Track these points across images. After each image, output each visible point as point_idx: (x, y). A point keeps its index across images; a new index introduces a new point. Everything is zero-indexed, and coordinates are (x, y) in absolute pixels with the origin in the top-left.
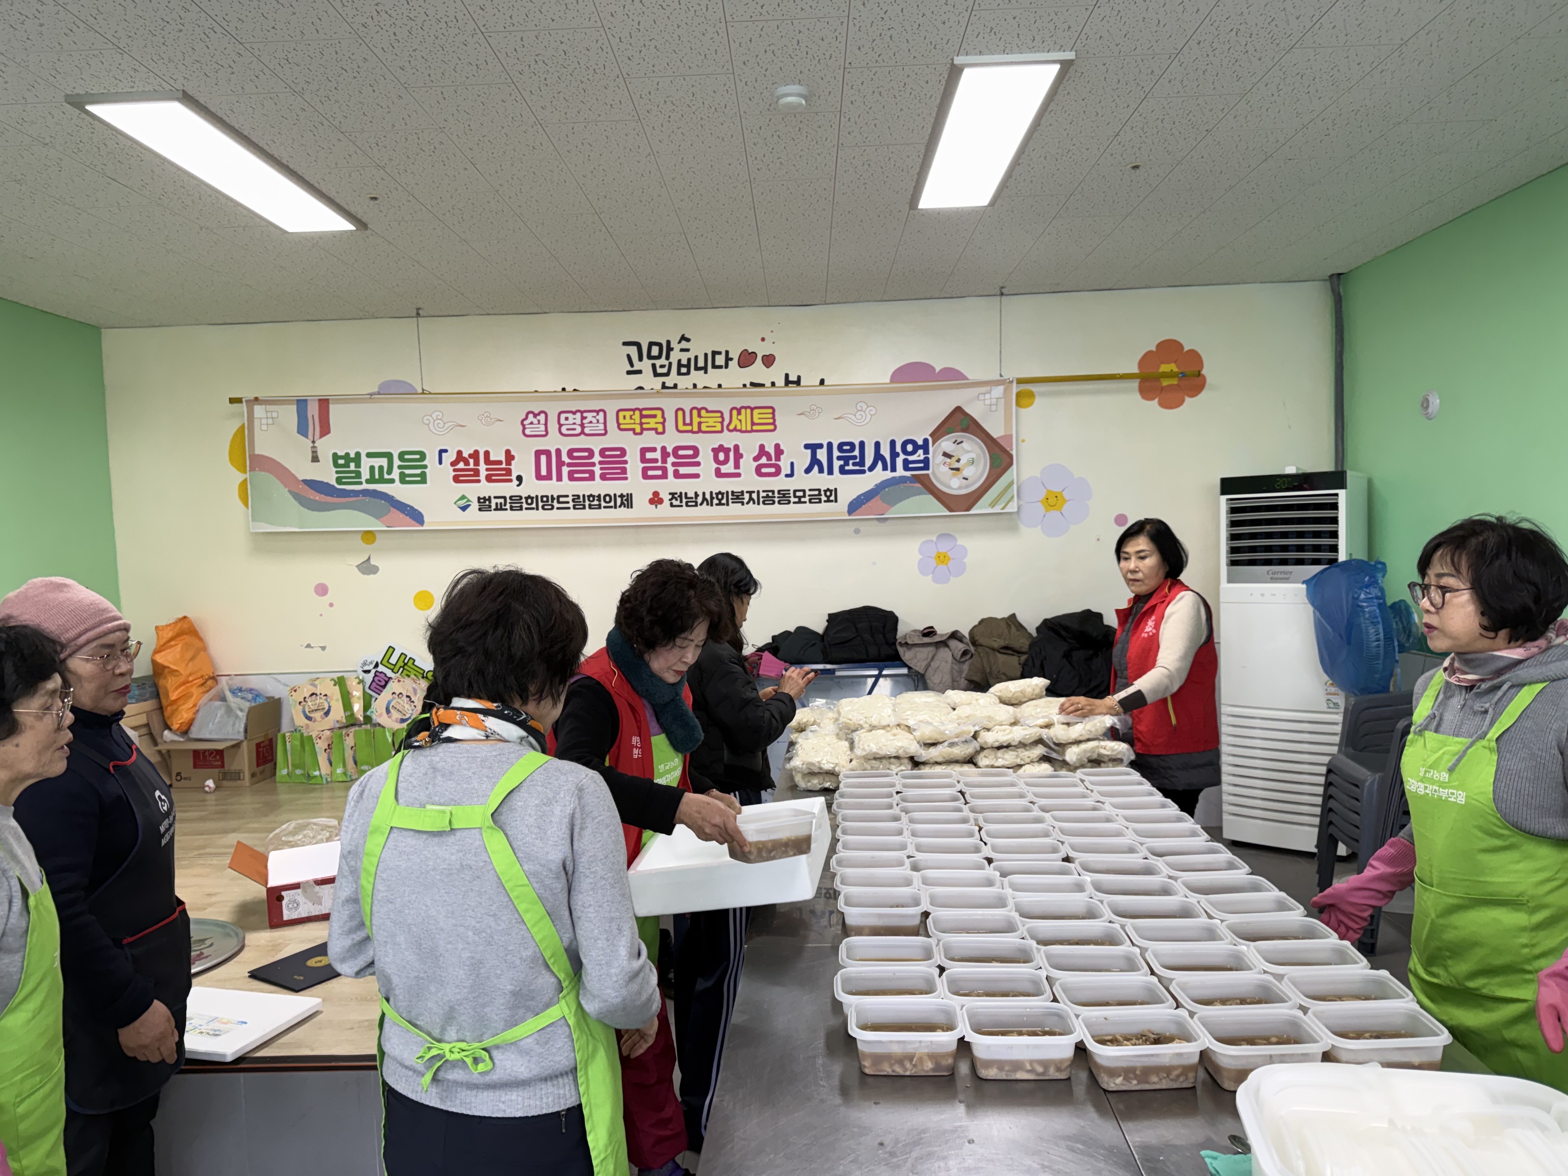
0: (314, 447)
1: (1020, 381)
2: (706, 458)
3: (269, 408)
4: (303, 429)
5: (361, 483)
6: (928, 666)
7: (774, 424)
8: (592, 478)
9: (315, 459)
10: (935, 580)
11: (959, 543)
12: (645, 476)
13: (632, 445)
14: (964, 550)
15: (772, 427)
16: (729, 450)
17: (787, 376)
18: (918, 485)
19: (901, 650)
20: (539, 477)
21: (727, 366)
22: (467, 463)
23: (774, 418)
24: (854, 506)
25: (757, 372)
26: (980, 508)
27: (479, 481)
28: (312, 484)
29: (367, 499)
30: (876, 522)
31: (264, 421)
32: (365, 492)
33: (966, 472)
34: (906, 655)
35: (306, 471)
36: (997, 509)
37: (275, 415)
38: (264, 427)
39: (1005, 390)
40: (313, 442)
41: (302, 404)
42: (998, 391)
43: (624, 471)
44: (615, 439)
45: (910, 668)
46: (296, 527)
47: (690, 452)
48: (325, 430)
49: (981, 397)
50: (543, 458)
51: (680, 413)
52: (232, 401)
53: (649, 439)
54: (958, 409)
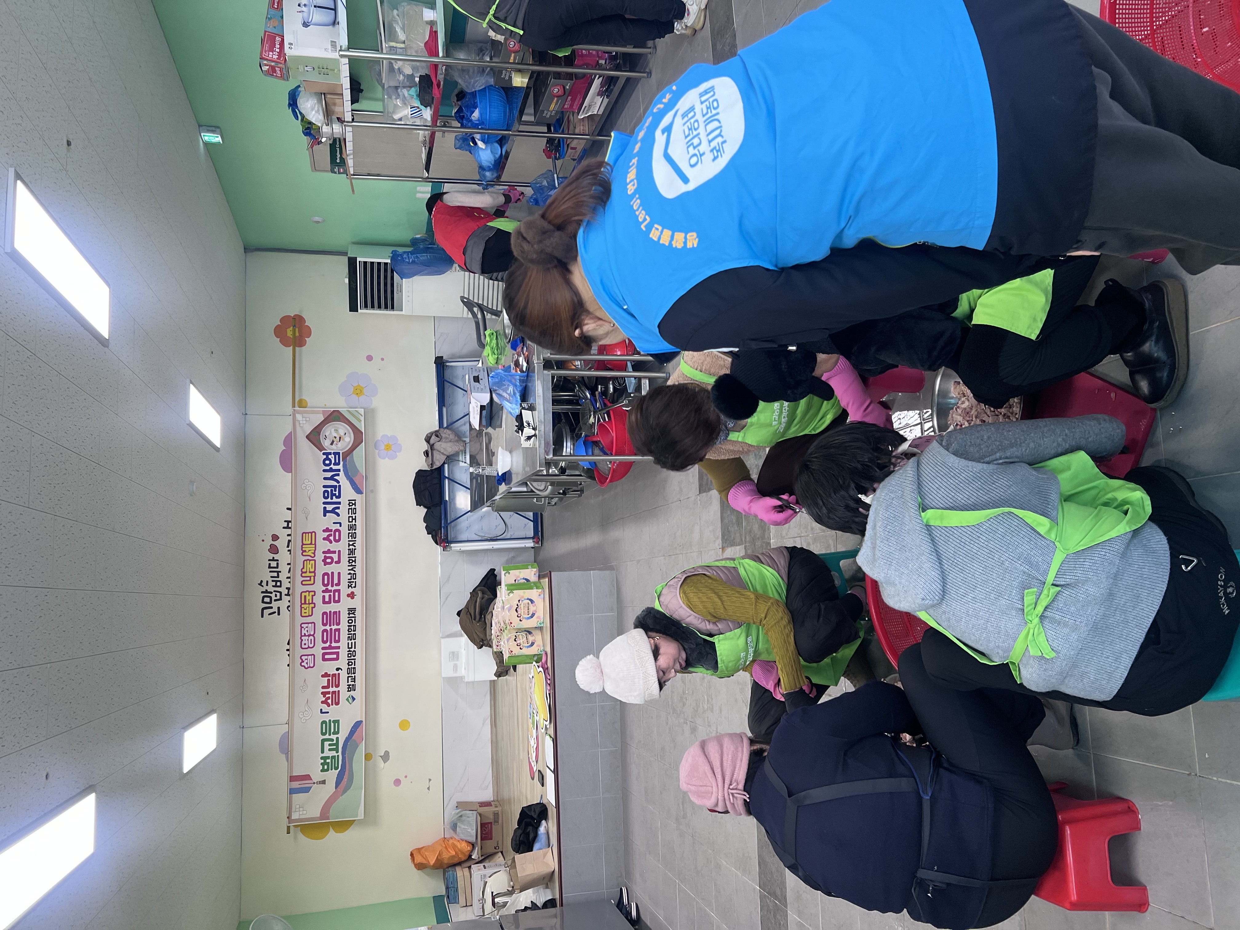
0: (317, 783)
1: (294, 406)
2: (329, 569)
3: (293, 809)
4: (307, 790)
5: (338, 756)
6: (443, 454)
7: (311, 533)
8: (339, 630)
9: (324, 782)
10: (400, 451)
11: (379, 438)
12: (339, 601)
13: (321, 608)
14: (383, 436)
15: (313, 534)
16: (325, 556)
17: (284, 528)
18: (348, 458)
19: (435, 467)
20: (337, 659)
21: (278, 560)
22: (329, 698)
23: (308, 533)
24: (358, 491)
25: (281, 544)
26: (361, 428)
27: (339, 691)
28: (338, 783)
29: (347, 752)
30: (367, 482)
31: (301, 813)
32: (343, 753)
33: (342, 434)
34: (437, 464)
35: (330, 787)
36: (362, 419)
37: (298, 806)
38: (305, 812)
39: (298, 413)
40: (314, 783)
41: (292, 791)
42: (299, 417)
43: (335, 613)
44: (317, 618)
45: (444, 463)
46: (362, 791)
47: (326, 577)
48: (307, 777)
49: (302, 425)
50: (327, 657)
51: (304, 583)
52: (288, 833)
53: (318, 600)
54: (307, 437)
